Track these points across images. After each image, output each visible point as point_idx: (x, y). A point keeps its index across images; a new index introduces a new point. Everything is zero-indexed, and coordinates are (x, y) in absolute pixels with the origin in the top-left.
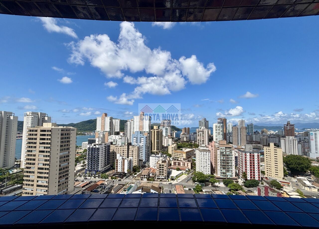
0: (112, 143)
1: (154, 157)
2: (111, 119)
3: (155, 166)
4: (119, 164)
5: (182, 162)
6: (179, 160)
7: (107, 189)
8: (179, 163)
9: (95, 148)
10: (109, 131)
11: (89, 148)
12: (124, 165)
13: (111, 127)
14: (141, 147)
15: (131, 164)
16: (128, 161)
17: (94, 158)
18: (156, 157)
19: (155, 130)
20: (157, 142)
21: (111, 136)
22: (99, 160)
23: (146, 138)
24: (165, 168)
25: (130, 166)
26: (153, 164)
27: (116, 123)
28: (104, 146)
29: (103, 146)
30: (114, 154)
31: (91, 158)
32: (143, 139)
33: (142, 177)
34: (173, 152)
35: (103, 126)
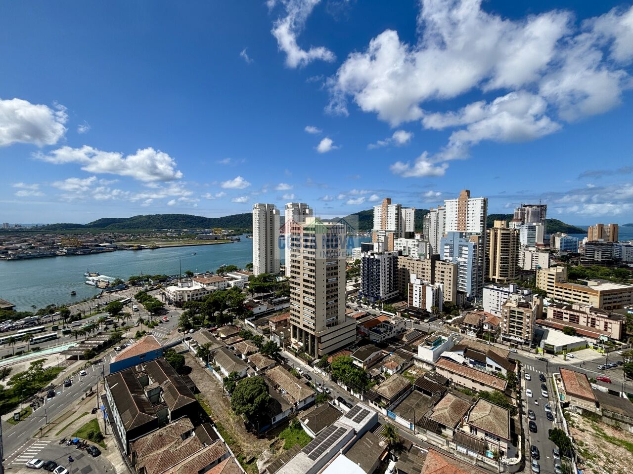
0: (400, 253)
1: (496, 292)
2: (399, 208)
3: (496, 309)
4: (414, 292)
5: (586, 316)
6: (573, 308)
7: (395, 333)
8: (571, 315)
9: (372, 259)
10: (395, 231)
11: (364, 258)
12: (425, 296)
13: (398, 224)
14: (462, 266)
15: (438, 296)
16: (432, 290)
17: (372, 276)
18: (500, 292)
19: (499, 231)
20: (504, 258)
21: (399, 239)
22: (379, 279)
23: (475, 246)
24: (528, 320)
25: (438, 300)
26: (492, 305)
27: (408, 215)
28: (388, 258)
29: (386, 256)
30: (405, 273)
31: (368, 276)
32: (467, 249)
33: (464, 326)
34: (553, 286)
35: (385, 222)
